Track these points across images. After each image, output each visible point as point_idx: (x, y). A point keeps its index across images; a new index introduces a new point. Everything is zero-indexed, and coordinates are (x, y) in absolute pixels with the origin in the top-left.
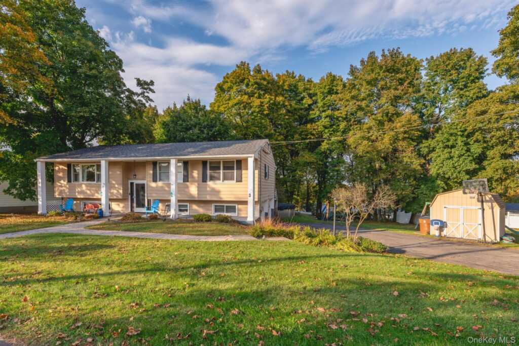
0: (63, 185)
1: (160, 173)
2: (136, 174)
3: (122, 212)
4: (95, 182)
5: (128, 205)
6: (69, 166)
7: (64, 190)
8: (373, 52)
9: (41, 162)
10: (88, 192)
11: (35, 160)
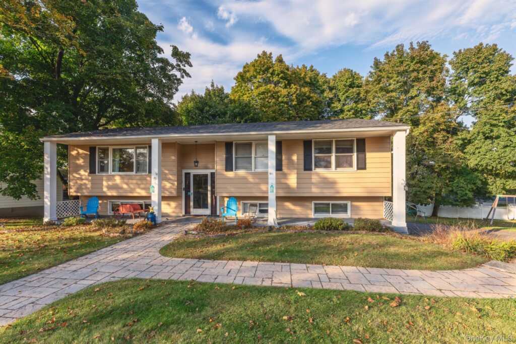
0: (83, 177)
1: (236, 158)
2: (198, 160)
3: (174, 215)
4: (134, 173)
5: (181, 204)
6: (92, 149)
7: (85, 184)
8: (401, 45)
9: (51, 141)
10: (125, 186)
11: (41, 140)
